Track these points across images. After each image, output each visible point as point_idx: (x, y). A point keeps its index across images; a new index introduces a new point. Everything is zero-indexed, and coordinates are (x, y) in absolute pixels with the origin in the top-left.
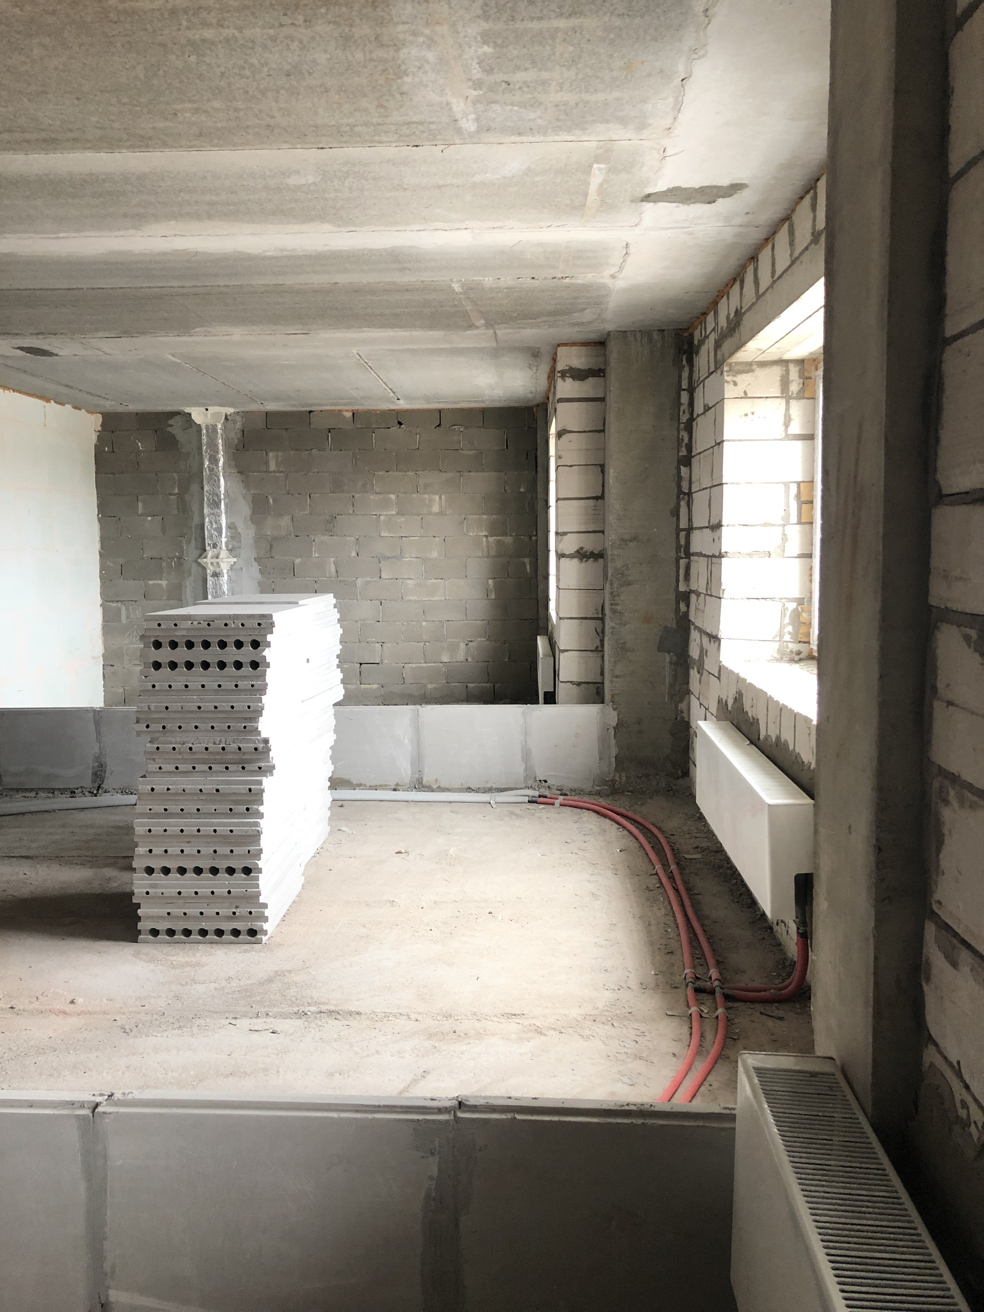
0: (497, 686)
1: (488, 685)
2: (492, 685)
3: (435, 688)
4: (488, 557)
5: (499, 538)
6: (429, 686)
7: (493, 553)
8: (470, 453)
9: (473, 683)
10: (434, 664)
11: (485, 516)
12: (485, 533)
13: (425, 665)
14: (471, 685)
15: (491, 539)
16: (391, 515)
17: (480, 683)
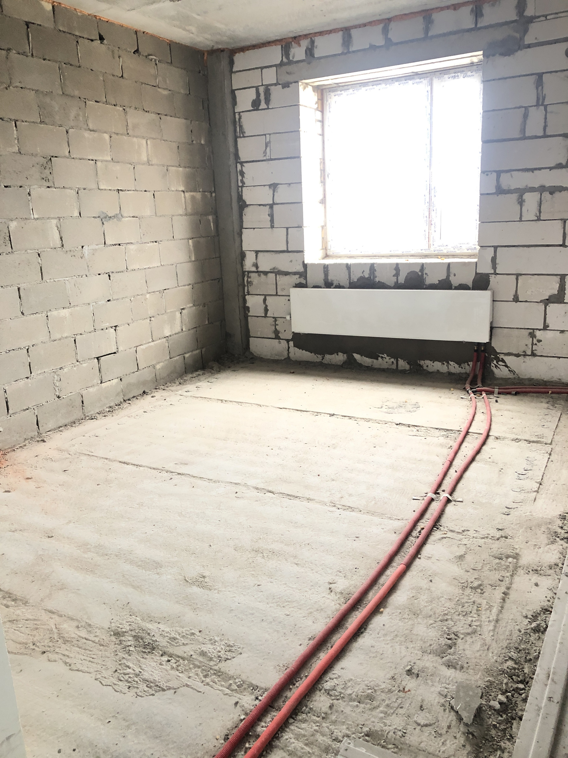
0: (204, 350)
1: (197, 351)
2: (200, 350)
3: (162, 368)
4: (186, 215)
5: (192, 193)
6: (158, 367)
7: (189, 210)
8: (166, 92)
9: (188, 352)
10: (160, 341)
11: (181, 169)
12: (182, 188)
13: (152, 344)
14: (187, 356)
15: (187, 195)
16: (107, 161)
17: (192, 351)
